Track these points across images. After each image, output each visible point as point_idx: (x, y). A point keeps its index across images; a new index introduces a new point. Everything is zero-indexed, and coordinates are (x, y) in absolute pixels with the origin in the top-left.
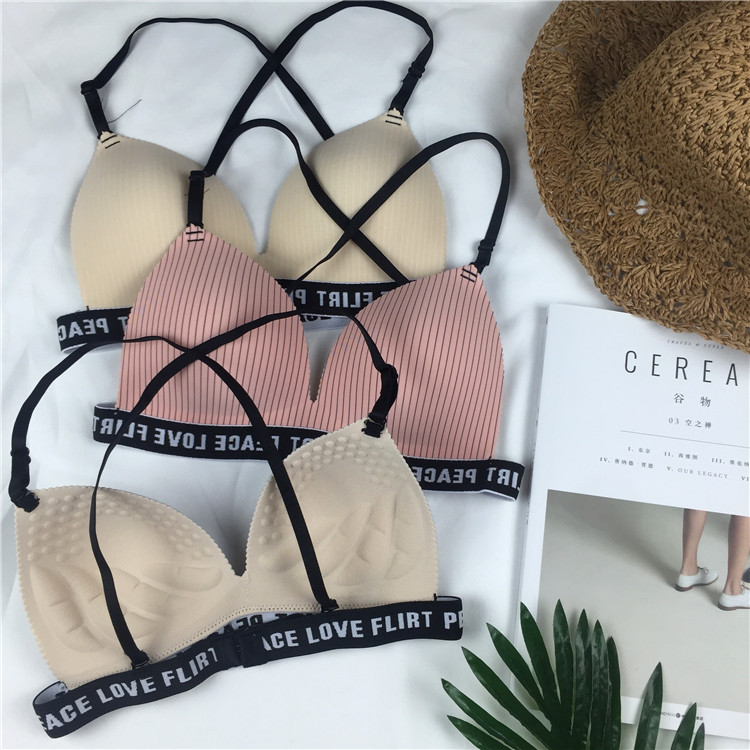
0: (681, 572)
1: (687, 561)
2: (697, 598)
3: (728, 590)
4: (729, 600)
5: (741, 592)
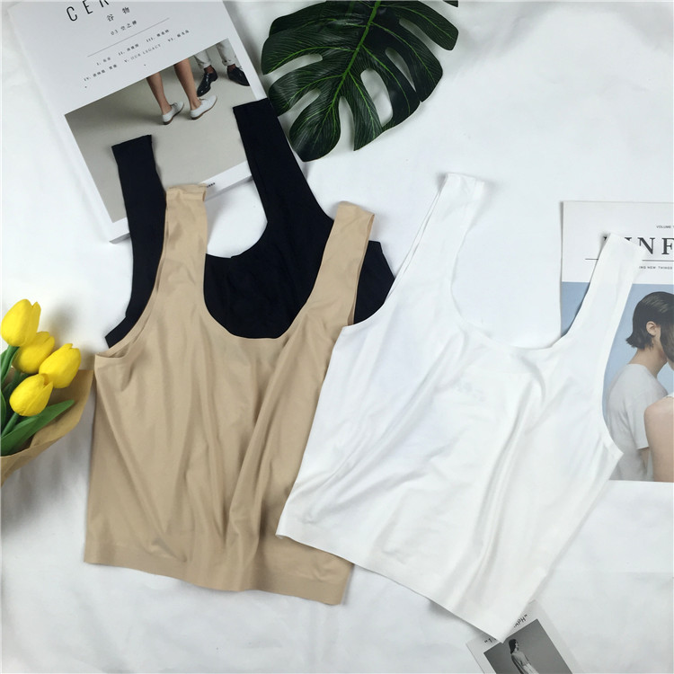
0: (163, 114)
1: (162, 104)
2: (178, 122)
3: (193, 107)
4: (196, 113)
5: (201, 104)
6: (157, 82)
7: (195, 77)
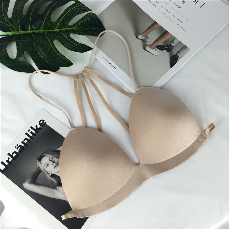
1: (145, 33)
2: (140, 42)
3: (150, 46)
4: (148, 48)
5: (153, 49)
6: (156, 27)
7: (164, 42)
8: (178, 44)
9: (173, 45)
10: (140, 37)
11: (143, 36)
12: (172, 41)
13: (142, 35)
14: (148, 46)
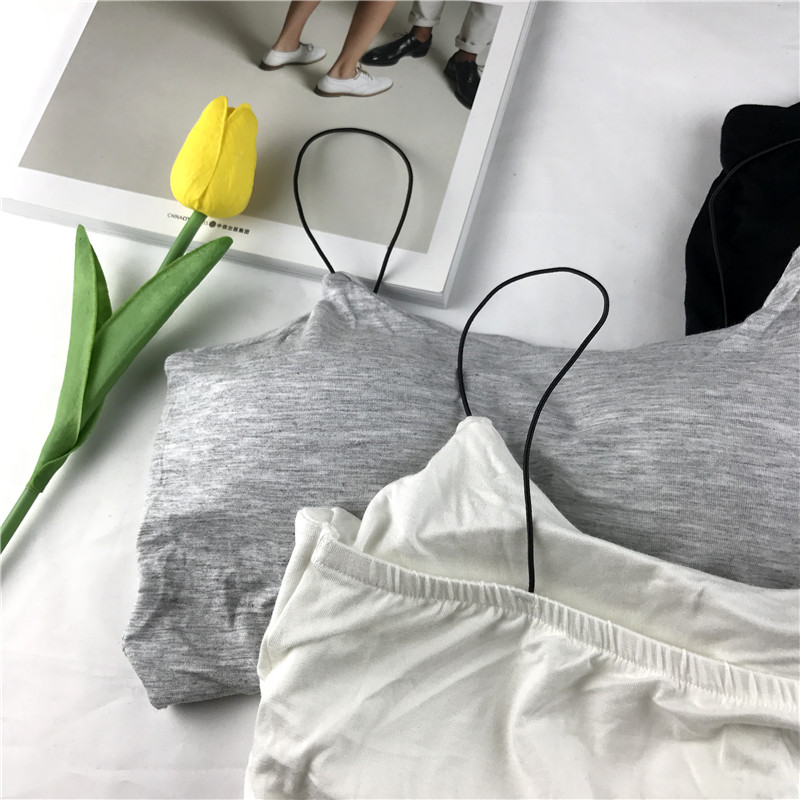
8: (441, 11)
9: (423, 23)
10: (277, 57)
11: (285, 50)
12: (412, 13)
13: (280, 46)
14: (329, 73)
